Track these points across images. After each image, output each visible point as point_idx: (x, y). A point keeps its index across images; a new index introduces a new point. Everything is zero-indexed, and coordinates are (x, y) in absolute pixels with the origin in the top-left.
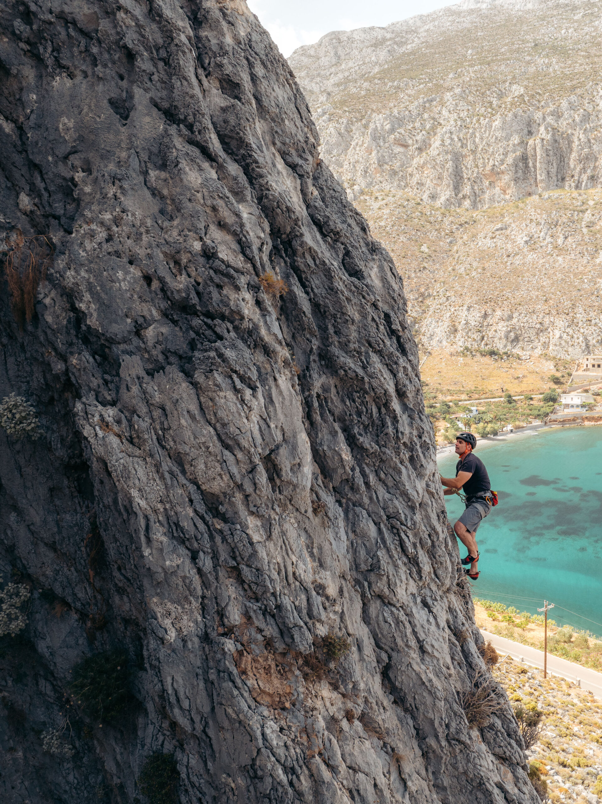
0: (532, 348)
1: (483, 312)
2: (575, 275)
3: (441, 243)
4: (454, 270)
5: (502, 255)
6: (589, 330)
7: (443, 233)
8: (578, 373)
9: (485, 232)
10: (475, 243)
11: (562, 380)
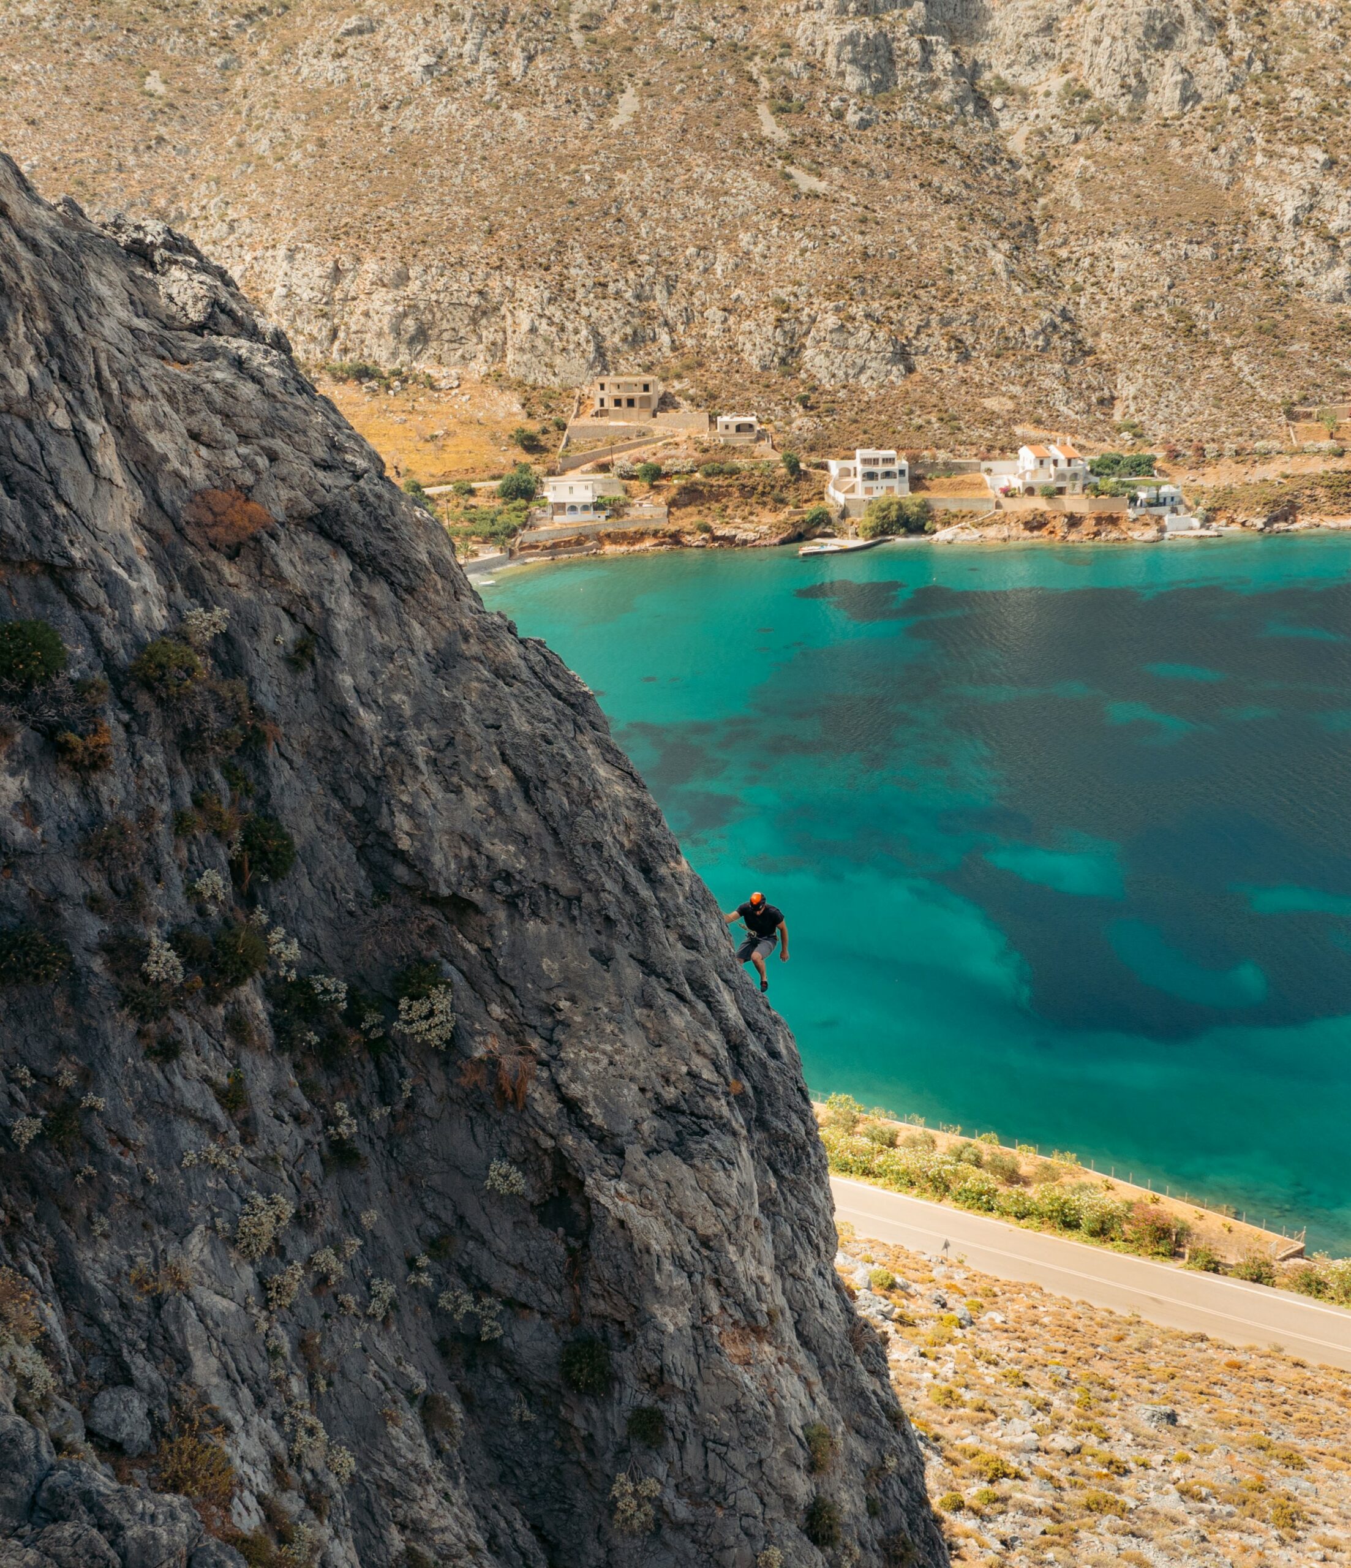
0: (463, 357)
1: (331, 264)
2: (559, 161)
3: (200, 69)
4: (240, 145)
5: (367, 104)
6: (602, 310)
7: (201, 40)
8: (580, 423)
9: (317, 39)
10: (293, 70)
11: (543, 440)
